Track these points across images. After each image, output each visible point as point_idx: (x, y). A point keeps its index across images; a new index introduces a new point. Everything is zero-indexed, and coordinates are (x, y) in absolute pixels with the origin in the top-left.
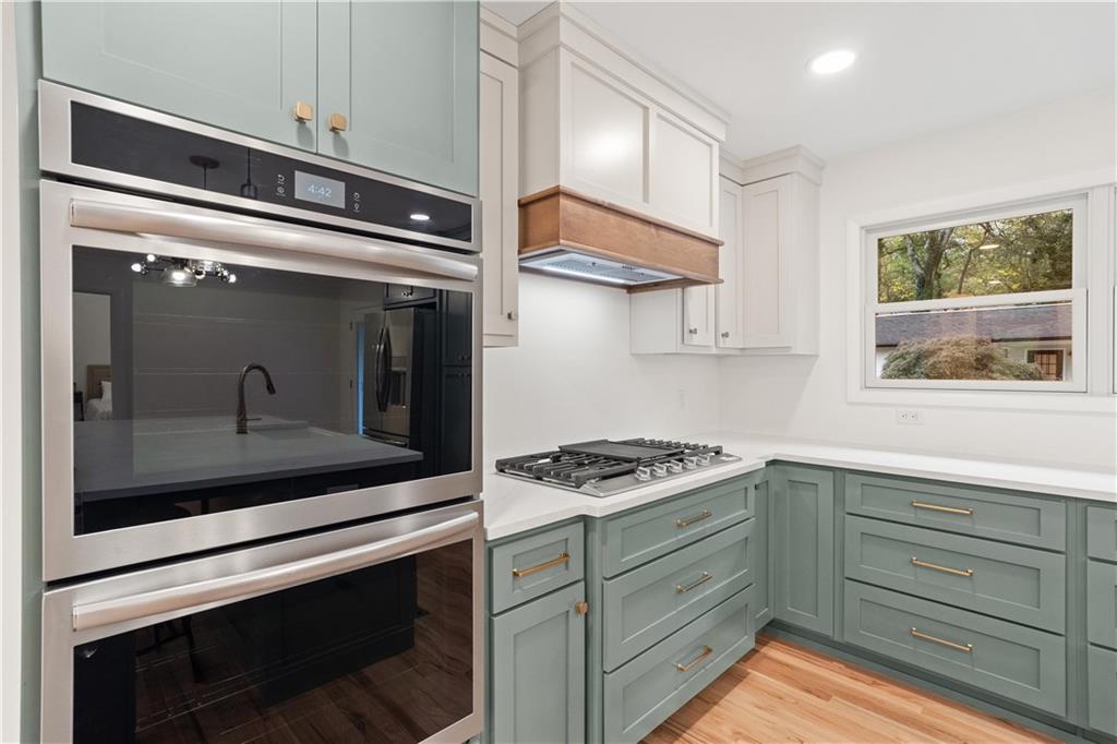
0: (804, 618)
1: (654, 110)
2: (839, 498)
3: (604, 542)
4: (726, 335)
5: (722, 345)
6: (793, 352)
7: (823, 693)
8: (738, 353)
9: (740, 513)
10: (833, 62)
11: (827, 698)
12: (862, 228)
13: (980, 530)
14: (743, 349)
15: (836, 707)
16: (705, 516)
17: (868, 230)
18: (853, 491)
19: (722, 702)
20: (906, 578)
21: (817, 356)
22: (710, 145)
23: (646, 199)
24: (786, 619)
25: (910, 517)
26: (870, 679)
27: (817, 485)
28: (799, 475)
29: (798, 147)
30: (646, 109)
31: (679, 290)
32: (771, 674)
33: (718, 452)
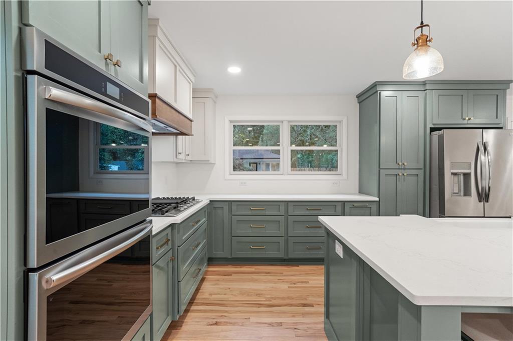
0: (220, 254)
1: (178, 67)
2: (230, 210)
3: (178, 233)
4: (188, 155)
5: (187, 159)
6: (210, 162)
7: (229, 274)
8: (189, 162)
9: (204, 219)
10: (235, 70)
11: (231, 275)
12: (230, 121)
13: (267, 213)
14: (191, 161)
15: (234, 277)
16: (200, 221)
17: (231, 122)
18: (234, 207)
19: (201, 288)
20: (250, 232)
21: (214, 164)
22: (190, 83)
23: (176, 101)
24: (214, 256)
25: (250, 213)
26: (240, 267)
27: (222, 207)
28: (217, 205)
29: (212, 89)
30: (175, 66)
31: (175, 136)
32: (212, 275)
33: (193, 199)
